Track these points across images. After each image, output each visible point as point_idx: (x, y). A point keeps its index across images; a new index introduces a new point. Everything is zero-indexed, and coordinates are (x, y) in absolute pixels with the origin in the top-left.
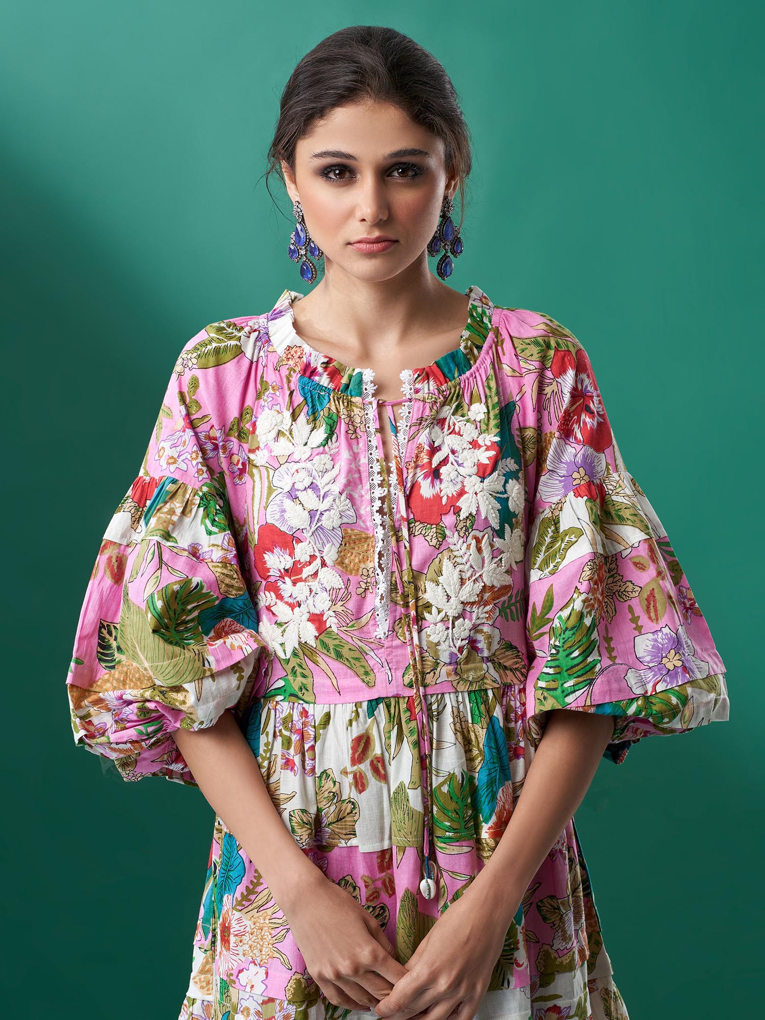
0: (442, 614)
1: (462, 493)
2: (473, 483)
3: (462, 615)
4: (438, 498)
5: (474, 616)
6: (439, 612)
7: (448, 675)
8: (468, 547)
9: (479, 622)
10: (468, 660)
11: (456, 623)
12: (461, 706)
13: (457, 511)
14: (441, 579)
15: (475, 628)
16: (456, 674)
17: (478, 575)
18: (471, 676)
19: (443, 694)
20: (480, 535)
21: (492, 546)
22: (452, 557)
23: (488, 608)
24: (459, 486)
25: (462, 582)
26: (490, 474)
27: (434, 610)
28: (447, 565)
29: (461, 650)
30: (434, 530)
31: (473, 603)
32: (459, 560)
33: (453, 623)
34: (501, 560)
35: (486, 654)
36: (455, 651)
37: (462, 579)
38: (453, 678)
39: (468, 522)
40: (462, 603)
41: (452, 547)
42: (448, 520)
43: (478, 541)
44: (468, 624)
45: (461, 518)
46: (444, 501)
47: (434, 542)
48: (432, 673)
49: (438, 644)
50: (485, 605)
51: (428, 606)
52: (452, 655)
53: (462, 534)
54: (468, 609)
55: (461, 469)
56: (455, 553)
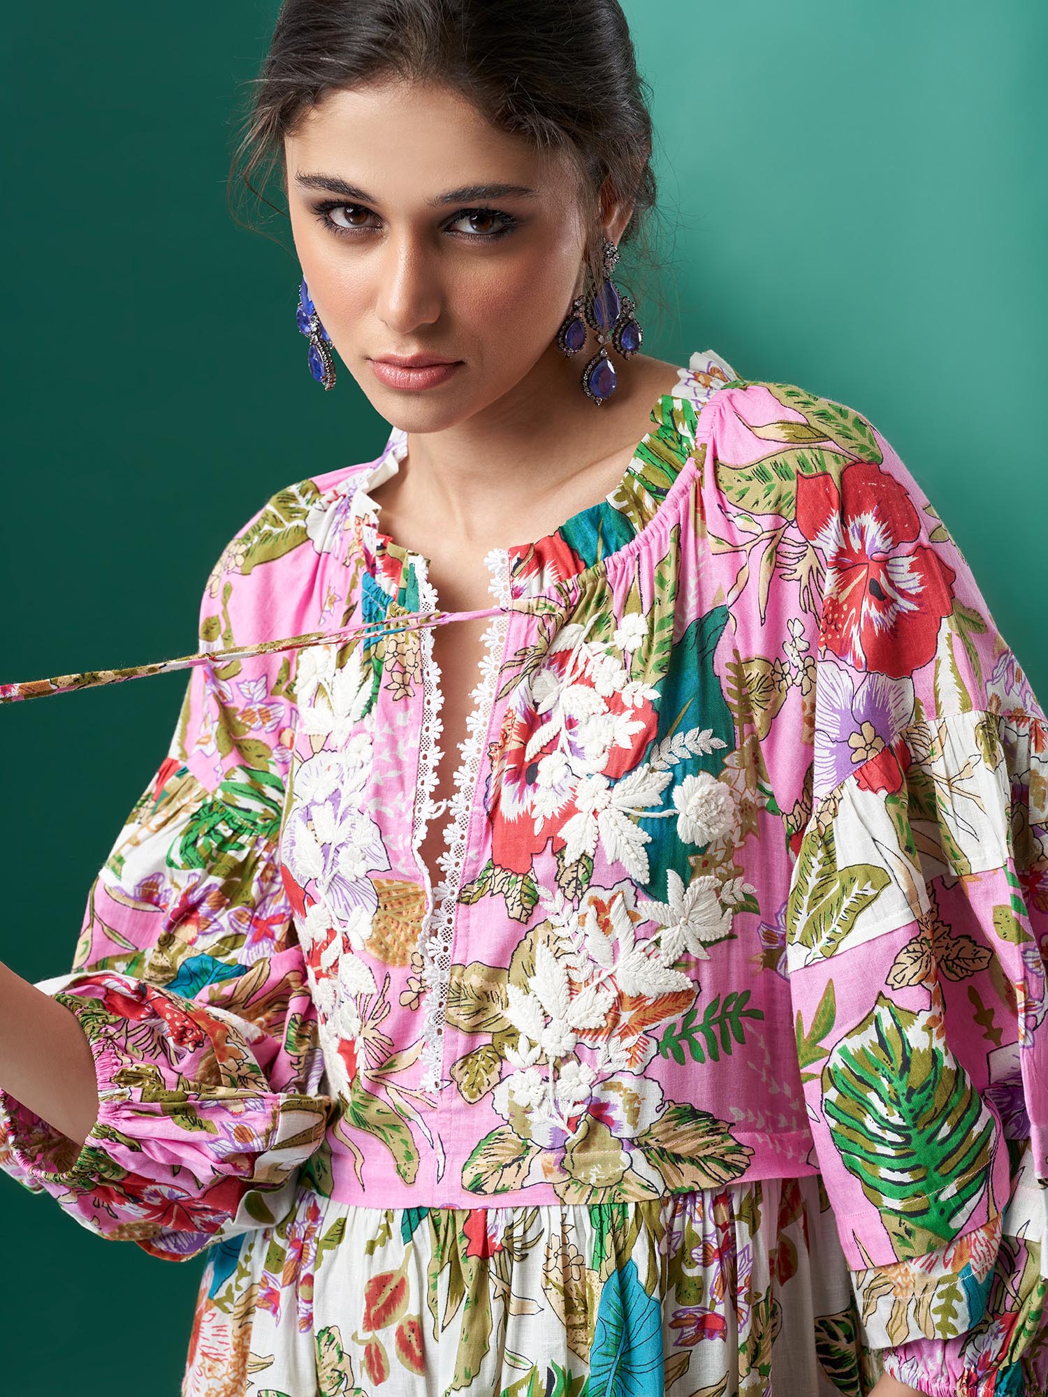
0: (536, 1052)
1: (569, 811)
2: (592, 792)
3: (575, 1055)
4: (526, 820)
5: (600, 1056)
6: (532, 1046)
7: (547, 1171)
8: (582, 921)
9: (609, 1069)
10: (586, 1143)
11: (563, 1069)
12: (572, 1236)
13: (559, 850)
14: (532, 982)
15: (605, 1081)
16: (563, 1170)
17: (604, 975)
18: (594, 1175)
19: (538, 1208)
20: (605, 896)
21: (633, 917)
22: (553, 938)
23: (630, 1041)
24: (567, 796)
25: (572, 988)
26: (629, 772)
27: (523, 1043)
28: (543, 955)
29: (573, 1123)
30: (519, 886)
31: (597, 1031)
32: (566, 946)
33: (556, 1069)
34: (657, 942)
35: (627, 1132)
36: (562, 1125)
37: (570, 982)
38: (557, 1177)
39: (581, 871)
40: (574, 1030)
41: (552, 919)
42: (543, 865)
43: (600, 907)
44: (586, 1073)
45: (567, 863)
46: (538, 828)
47: (516, 912)
48: (516, 1164)
49: (527, 1110)
50: (624, 1035)
51: (511, 1034)
52: (556, 1131)
53: (570, 895)
54: (587, 1041)
55: (575, 761)
56: (558, 932)
